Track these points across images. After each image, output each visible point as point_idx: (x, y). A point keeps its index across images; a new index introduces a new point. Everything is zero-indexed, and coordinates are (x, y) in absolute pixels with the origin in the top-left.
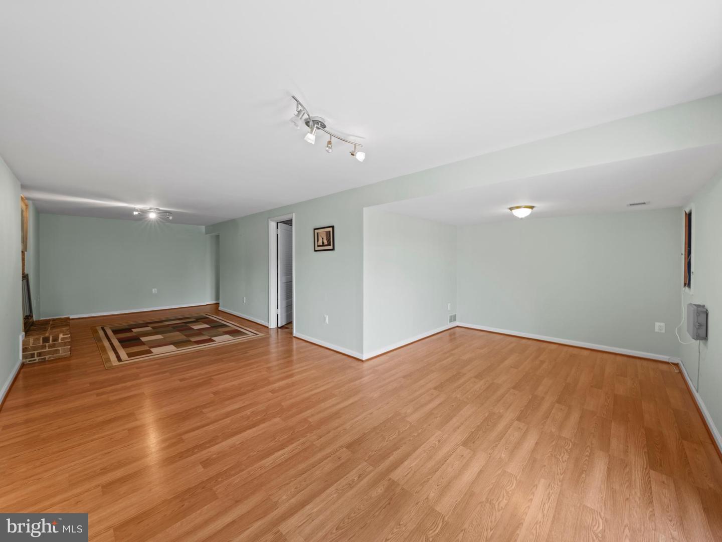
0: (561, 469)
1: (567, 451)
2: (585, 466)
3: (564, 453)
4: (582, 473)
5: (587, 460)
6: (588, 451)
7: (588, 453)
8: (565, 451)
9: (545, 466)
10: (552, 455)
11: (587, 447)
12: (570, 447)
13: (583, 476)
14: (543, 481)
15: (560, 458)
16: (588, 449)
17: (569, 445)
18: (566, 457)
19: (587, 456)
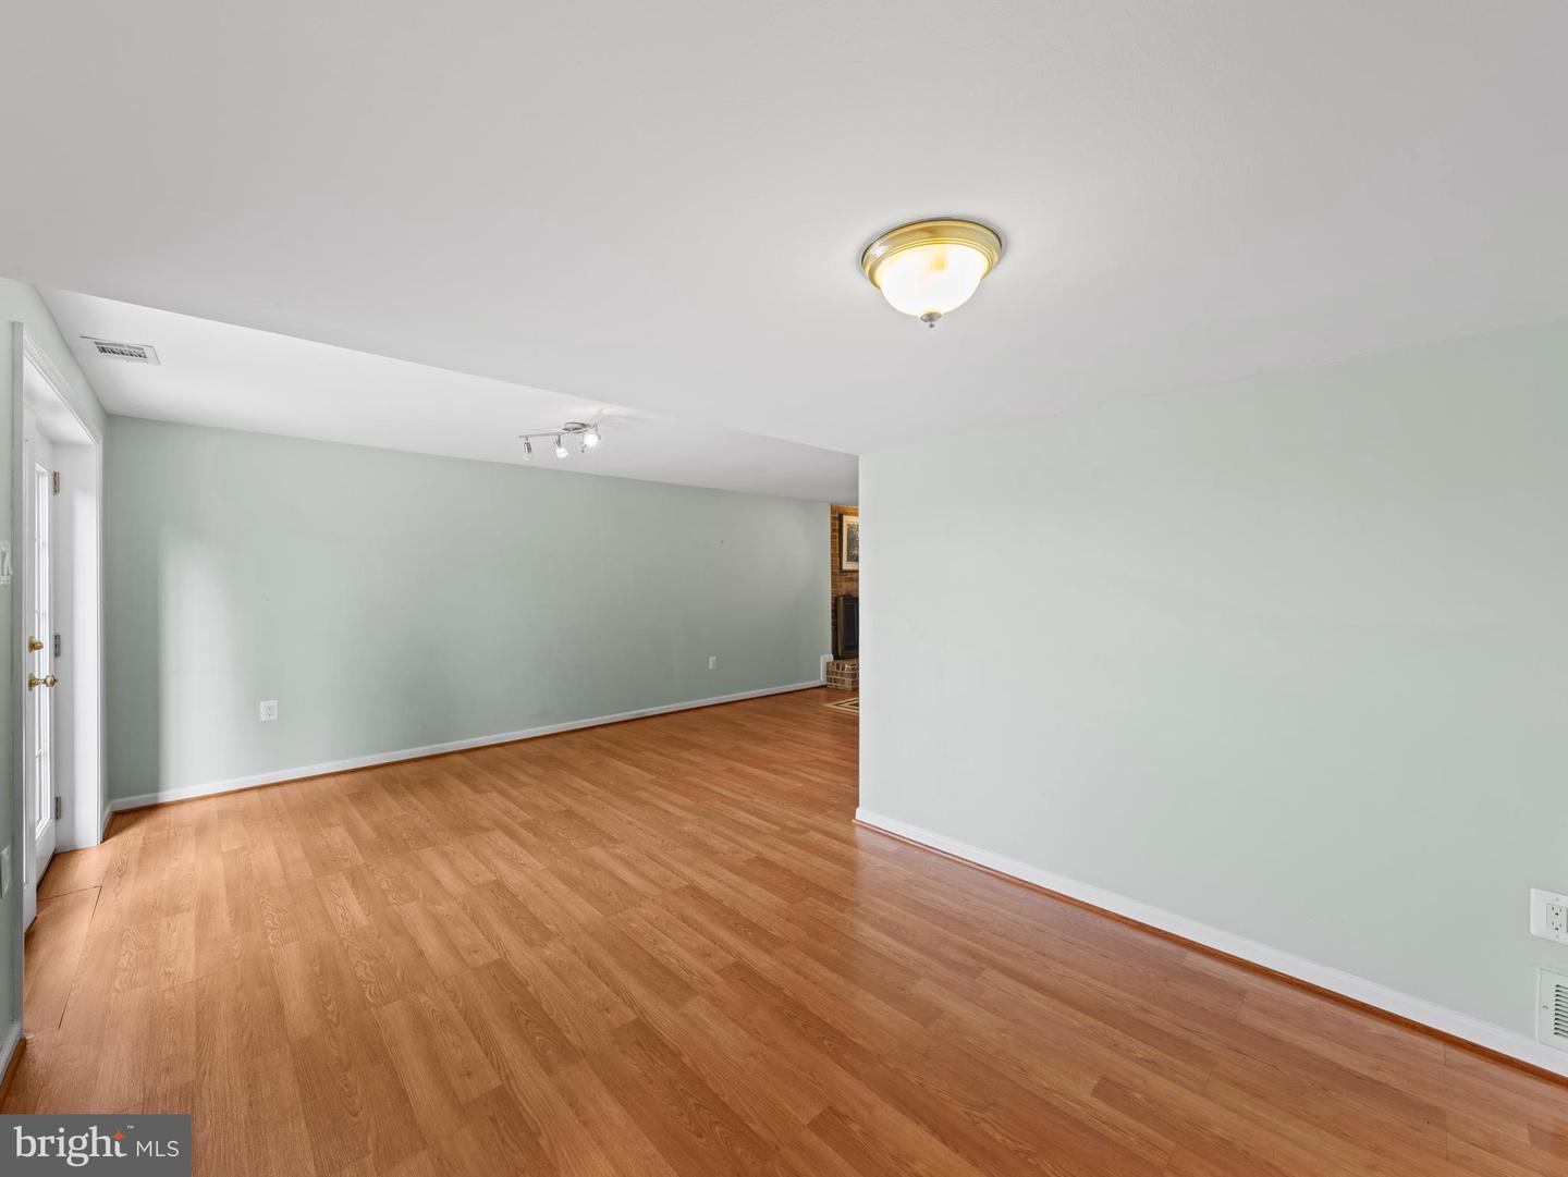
0: (355, 953)
1: (367, 982)
2: (321, 983)
3: (367, 975)
4: (321, 971)
5: (325, 995)
6: (333, 1013)
7: (330, 1008)
8: (368, 979)
9: (379, 938)
10: (383, 957)
11: (338, 1022)
12: (367, 994)
13: (317, 968)
14: (365, 923)
15: (368, 964)
16: (335, 1019)
17: (372, 996)
18: (360, 973)
19: (329, 1003)
